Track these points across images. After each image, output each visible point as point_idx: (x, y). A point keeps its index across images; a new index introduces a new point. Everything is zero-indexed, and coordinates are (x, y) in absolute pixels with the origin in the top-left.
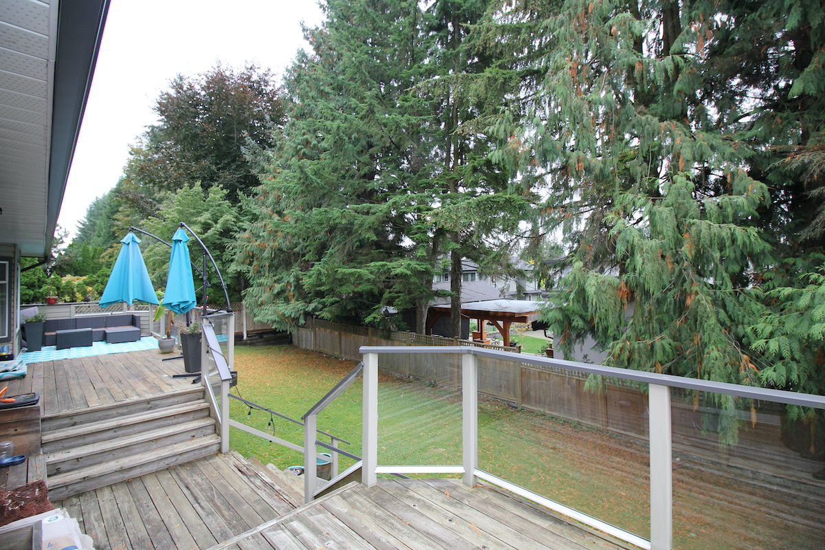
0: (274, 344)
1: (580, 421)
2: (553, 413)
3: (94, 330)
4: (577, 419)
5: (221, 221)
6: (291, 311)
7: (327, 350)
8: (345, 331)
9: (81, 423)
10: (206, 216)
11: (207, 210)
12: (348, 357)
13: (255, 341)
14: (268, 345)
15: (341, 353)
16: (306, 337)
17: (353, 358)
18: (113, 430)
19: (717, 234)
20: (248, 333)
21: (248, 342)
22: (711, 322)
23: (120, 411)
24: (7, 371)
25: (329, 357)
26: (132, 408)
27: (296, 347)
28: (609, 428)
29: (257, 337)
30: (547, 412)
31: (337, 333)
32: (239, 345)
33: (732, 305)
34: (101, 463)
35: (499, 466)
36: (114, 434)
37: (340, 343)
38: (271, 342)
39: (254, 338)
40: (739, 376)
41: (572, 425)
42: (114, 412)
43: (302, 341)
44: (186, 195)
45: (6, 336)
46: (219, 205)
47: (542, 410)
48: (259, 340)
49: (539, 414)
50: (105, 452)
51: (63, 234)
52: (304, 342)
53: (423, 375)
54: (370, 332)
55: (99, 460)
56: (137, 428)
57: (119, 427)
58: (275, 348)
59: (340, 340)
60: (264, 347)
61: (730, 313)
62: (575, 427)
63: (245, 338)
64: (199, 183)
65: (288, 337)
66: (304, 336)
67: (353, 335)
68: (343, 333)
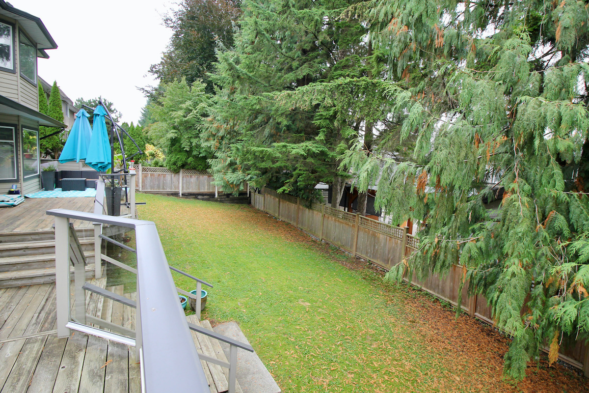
0: (237, 203)
1: (451, 302)
2: (429, 291)
3: (87, 180)
4: (448, 300)
5: (198, 107)
6: (234, 179)
7: (271, 212)
8: (282, 198)
9: (5, 242)
10: (188, 103)
11: (190, 100)
12: (283, 219)
13: (223, 199)
14: (232, 203)
15: (279, 215)
16: (259, 200)
17: (286, 220)
18: (23, 250)
19: (543, 114)
20: (219, 193)
21: (219, 199)
22: (519, 230)
23: (34, 237)
24: (3, 201)
25: (271, 217)
26: (43, 236)
27: (253, 207)
28: (476, 314)
29: (225, 197)
30: (423, 288)
31: (277, 199)
32: (212, 201)
33: (577, 211)
34: (8, 271)
35: (349, 327)
36: (24, 253)
37: (279, 207)
38: (235, 201)
39: (223, 197)
40: (548, 301)
41: (442, 305)
42: (29, 237)
43: (256, 203)
44: (176, 87)
45: (16, 178)
46: (198, 95)
47: (419, 286)
48: (226, 199)
49: (416, 289)
50: (10, 264)
51: (119, 116)
52: (258, 204)
53: (331, 240)
54: (298, 202)
55: (7, 269)
56: (41, 251)
57: (27, 248)
58: (237, 206)
59: (279, 205)
60: (229, 204)
61: (572, 221)
62: (445, 306)
63: (216, 196)
64: (184, 78)
65: (248, 199)
66: (258, 199)
67: (288, 202)
68: (281, 200)
